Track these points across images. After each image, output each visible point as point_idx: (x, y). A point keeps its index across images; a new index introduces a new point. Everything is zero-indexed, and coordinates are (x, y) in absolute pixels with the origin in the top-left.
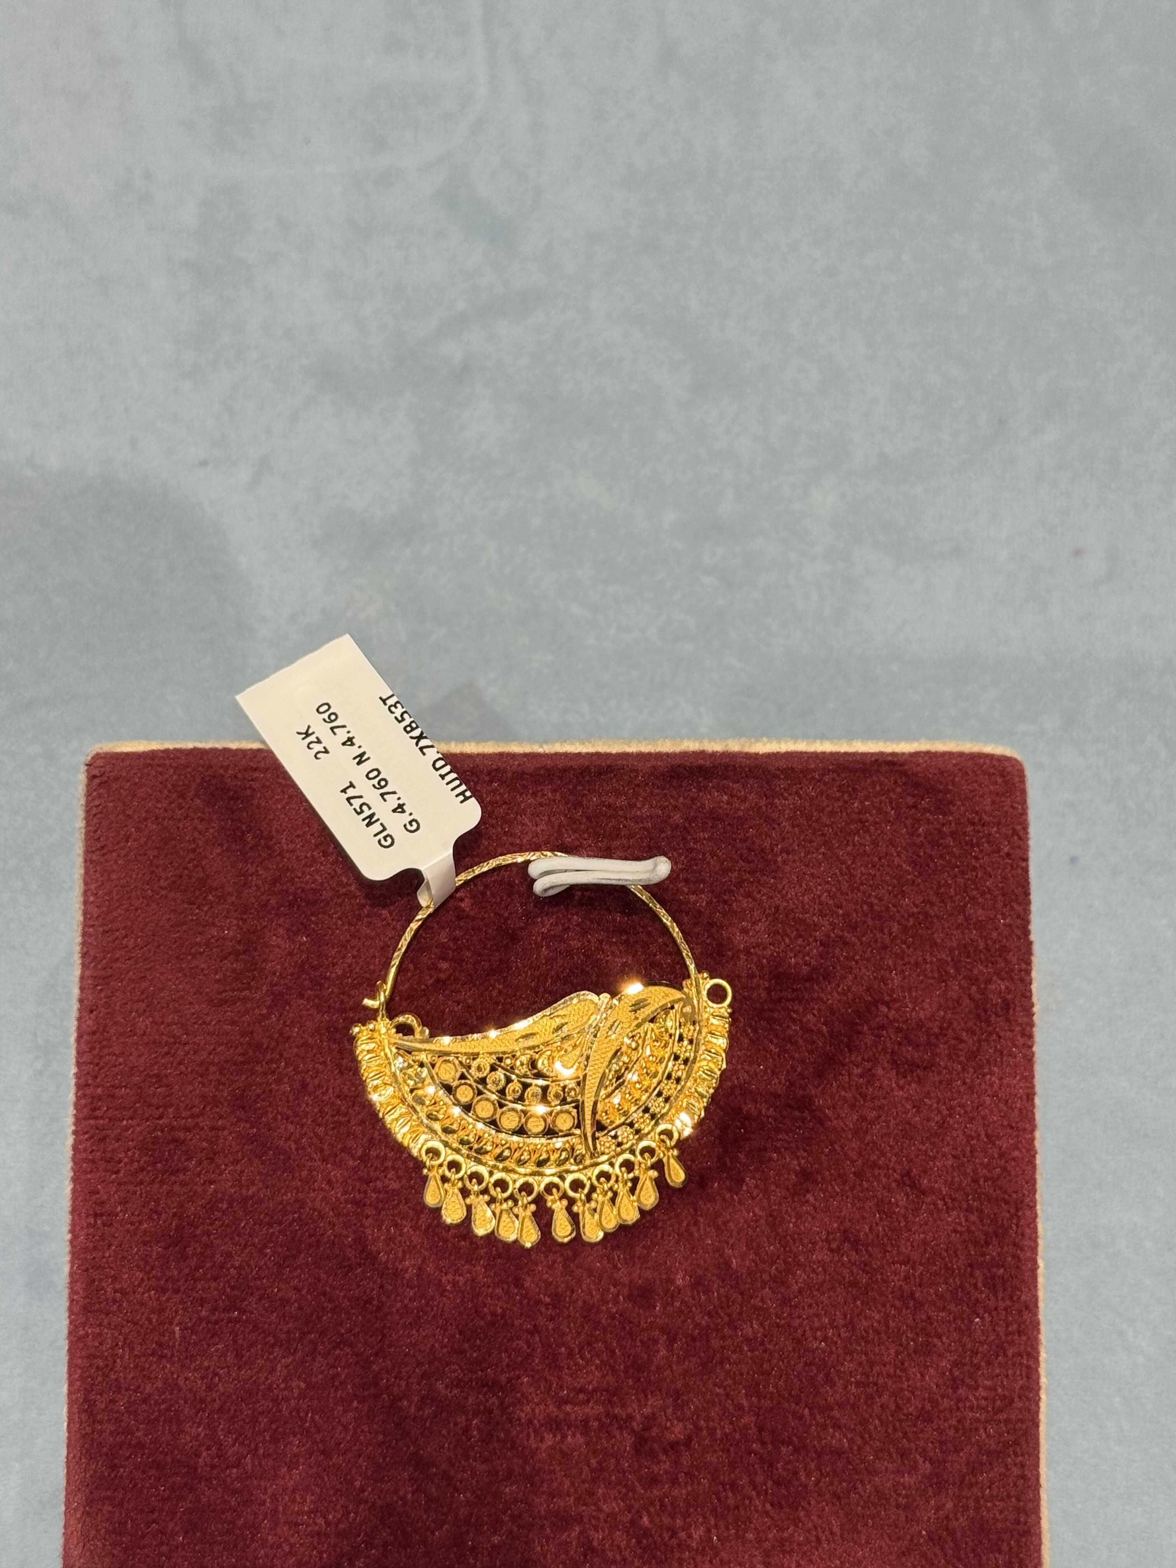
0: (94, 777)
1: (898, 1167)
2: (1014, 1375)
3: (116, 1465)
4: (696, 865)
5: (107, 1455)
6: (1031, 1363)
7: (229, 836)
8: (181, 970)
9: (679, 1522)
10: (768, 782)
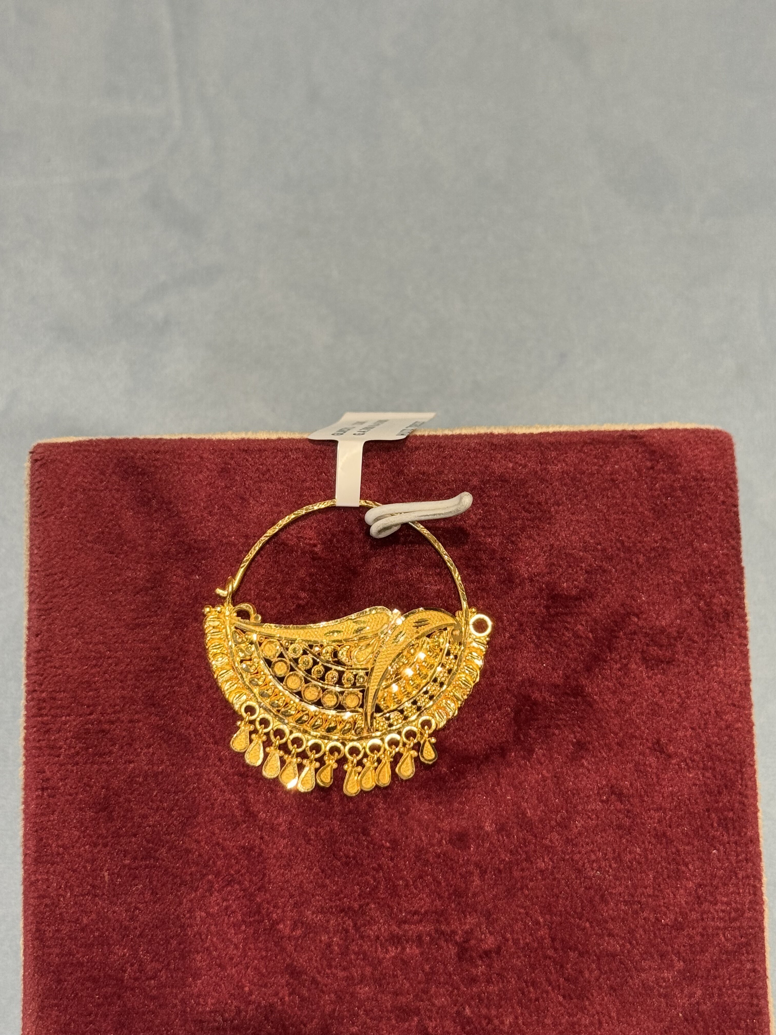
0: (36, 460)
1: (650, 737)
2: (743, 893)
3: (61, 980)
4: (491, 515)
5: (53, 972)
6: (756, 883)
7: (138, 502)
8: (104, 603)
9: (494, 1012)
10: (542, 453)
